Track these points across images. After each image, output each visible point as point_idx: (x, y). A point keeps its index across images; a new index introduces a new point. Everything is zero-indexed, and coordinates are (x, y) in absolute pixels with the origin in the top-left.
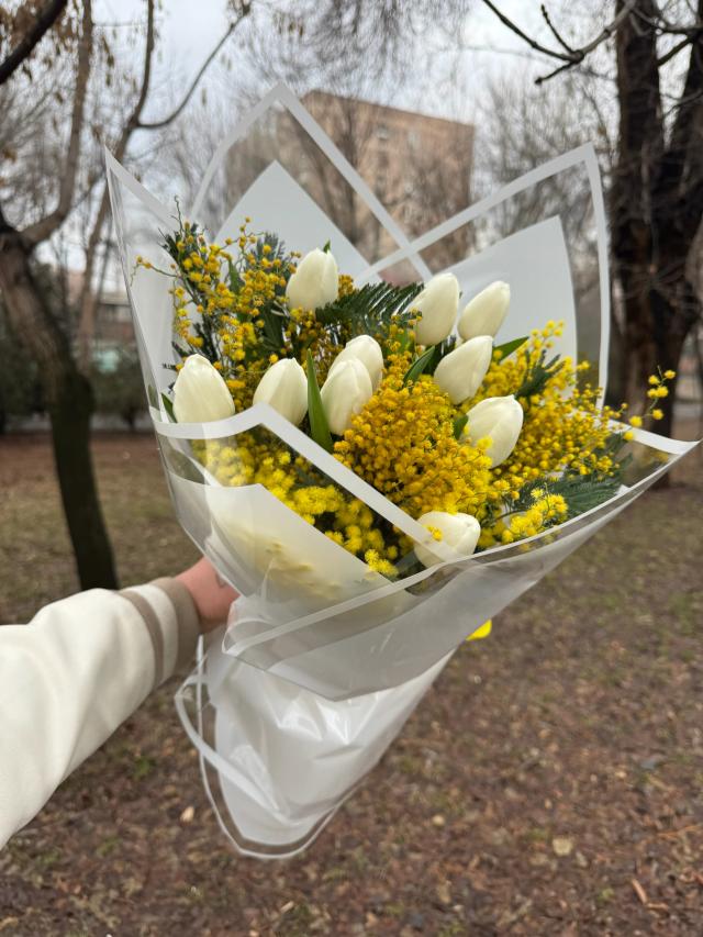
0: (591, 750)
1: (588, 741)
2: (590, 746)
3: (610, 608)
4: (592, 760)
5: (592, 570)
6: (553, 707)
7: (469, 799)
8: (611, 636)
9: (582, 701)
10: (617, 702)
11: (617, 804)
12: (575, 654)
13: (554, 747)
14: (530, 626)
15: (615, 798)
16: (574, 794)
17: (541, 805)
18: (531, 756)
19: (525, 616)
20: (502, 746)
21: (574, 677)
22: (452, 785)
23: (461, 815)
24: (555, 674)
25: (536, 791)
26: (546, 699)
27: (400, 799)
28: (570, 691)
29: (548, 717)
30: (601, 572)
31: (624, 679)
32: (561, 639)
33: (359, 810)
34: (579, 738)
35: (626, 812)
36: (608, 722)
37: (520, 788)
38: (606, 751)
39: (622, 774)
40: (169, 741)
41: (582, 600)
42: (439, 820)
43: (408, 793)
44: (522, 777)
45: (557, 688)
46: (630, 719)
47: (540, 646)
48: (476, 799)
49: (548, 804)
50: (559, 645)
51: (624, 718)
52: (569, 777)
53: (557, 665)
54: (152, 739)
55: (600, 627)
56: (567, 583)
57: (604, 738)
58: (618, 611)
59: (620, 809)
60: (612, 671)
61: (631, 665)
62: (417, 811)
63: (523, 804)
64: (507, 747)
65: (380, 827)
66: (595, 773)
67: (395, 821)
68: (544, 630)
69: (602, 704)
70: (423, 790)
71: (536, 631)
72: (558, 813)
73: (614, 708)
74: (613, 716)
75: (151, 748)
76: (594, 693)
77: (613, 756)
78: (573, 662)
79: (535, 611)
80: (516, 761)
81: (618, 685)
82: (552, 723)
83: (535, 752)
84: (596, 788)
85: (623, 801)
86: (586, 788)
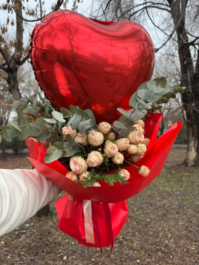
0: (184, 241)
1: (183, 239)
2: (184, 240)
3: (188, 200)
4: (184, 244)
5: (182, 189)
6: (172, 228)
7: (147, 255)
8: (188, 208)
9: (180, 227)
10: (191, 227)
11: (192, 257)
12: (178, 213)
13: (172, 240)
14: (164, 205)
16: (179, 254)
17: (169, 257)
18: (165, 243)
19: (163, 202)
20: (157, 240)
21: (178, 220)
22: (142, 251)
23: (145, 260)
24: (172, 219)
25: (167, 253)
26: (170, 226)
27: (126, 255)
28: (177, 224)
29: (171, 231)
30: (185, 190)
31: (193, 221)
32: (173, 209)
33: (115, 258)
34: (180, 237)
35: (195, 260)
36: (188, 233)
37: (163, 252)
38: (188, 242)
39: (194, 249)
40: (60, 237)
41: (179, 198)
42: (138, 261)
43: (129, 253)
44: (163, 249)
45: (173, 223)
47: (167, 211)
48: (149, 255)
49: (171, 257)
50: (173, 210)
51: (194, 232)
52: (177, 249)
53: (173, 216)
54: (55, 236)
55: (185, 205)
56: (175, 193)
57: (187, 238)
58: (190, 201)
59: (193, 259)
60: (189, 218)
61: (195, 216)
62: (132, 258)
63: (164, 257)
64: (158, 240)
65: (121, 263)
66: (186, 248)
67: (125, 261)
68: (168, 206)
69: (187, 228)
70: (133, 252)
71: (166, 206)
72: (174, 259)
73: (190, 229)
74: (190, 231)
75: (55, 239)
76: (184, 225)
77: (191, 243)
78: (177, 215)
79: (166, 201)
80: (161, 244)
81: (191, 222)
82: (172, 233)
83: (167, 242)
84: (186, 253)
85: (194, 256)
86: (183, 252)
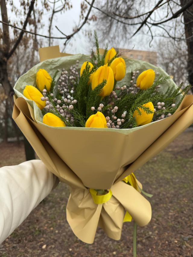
0: (168, 233)
1: (168, 230)
2: (169, 232)
3: (185, 188)
4: (168, 236)
5: (183, 176)
6: (160, 219)
7: (126, 247)
8: (184, 197)
9: (170, 217)
10: (181, 218)
11: (172, 251)
12: (171, 202)
13: (157, 232)
14: (159, 193)
15: (172, 249)
16: (160, 247)
17: (147, 250)
18: (149, 234)
19: (159, 190)
20: (141, 230)
21: (169, 209)
22: (122, 242)
23: (122, 252)
24: (164, 208)
25: (147, 246)
26: (158, 216)
27: (105, 246)
28: (167, 214)
29: (157, 222)
30: (185, 177)
31: (185, 210)
32: (168, 197)
33: (92, 248)
34: (166, 229)
35: (175, 254)
36: (176, 224)
37: (143, 244)
38: (173, 234)
39: (176, 242)
40: (46, 225)
41: (177, 186)
42: (115, 253)
43: (108, 244)
44: (144, 241)
45: (163, 213)
46: (184, 223)
47: (161, 200)
48: (128, 247)
49: (150, 250)
50: (167, 199)
51: (182, 223)
52: (159, 241)
53: (165, 205)
55: (181, 194)
56: (174, 180)
57: (174, 229)
58: (188, 189)
59: (173, 253)
60: (182, 208)
61: (189, 206)
62: (109, 250)
63: (142, 250)
64: (142, 231)
65: (97, 254)
66: (168, 241)
67: (102, 252)
68: (163, 195)
69: (176, 218)
70: (113, 243)
71: (161, 195)
72: (152, 253)
73: (180, 220)
74: (179, 222)
75: (42, 227)
76: (174, 215)
77: (175, 235)
78: (170, 205)
79: (162, 189)
80: (144, 236)
81: (183, 212)
82: (158, 224)
83: (150, 233)
84: (167, 246)
85: (175, 250)
86: (164, 245)
